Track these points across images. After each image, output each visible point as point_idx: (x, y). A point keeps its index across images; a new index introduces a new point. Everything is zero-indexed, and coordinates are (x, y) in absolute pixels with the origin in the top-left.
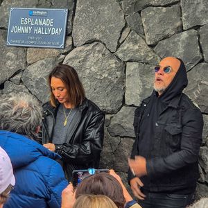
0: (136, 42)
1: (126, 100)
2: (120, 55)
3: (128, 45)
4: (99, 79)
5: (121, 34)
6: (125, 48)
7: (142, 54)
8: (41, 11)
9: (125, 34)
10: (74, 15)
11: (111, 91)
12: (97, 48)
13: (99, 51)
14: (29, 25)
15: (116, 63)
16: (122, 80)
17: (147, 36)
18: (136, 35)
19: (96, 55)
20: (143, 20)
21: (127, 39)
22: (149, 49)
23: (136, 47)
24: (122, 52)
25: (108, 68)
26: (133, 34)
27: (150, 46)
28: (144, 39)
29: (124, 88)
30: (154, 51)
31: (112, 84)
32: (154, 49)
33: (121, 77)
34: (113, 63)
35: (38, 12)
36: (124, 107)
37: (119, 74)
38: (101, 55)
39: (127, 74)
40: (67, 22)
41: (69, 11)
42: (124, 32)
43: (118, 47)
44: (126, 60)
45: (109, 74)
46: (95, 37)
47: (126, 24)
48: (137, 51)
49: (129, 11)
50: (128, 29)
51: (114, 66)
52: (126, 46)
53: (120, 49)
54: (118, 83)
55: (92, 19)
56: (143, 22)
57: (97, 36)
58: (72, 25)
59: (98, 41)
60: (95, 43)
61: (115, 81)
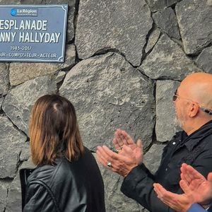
0: (168, 50)
1: (157, 135)
2: (147, 70)
3: (157, 55)
4: (118, 106)
5: (147, 39)
6: (154, 60)
7: (179, 68)
8: (28, 8)
9: (153, 39)
10: (76, 14)
11: (136, 122)
12: (113, 61)
13: (116, 65)
14: (12, 30)
15: (141, 81)
16: (151, 106)
17: (185, 42)
18: (169, 40)
19: (112, 70)
20: (179, 19)
21: (156, 46)
22: (189, 60)
23: (170, 59)
24: (149, 65)
25: (129, 89)
26: (164, 39)
27: (189, 56)
28: (182, 47)
29: (155, 118)
30: (195, 64)
31: (137, 113)
32: (196, 60)
33: (149, 102)
34: (136, 82)
35: (24, 11)
36: (154, 146)
37: (145, 97)
38: (118, 71)
39: (157, 97)
40: (67, 23)
41: (69, 7)
42: (151, 37)
43: (143, 59)
44: (156, 77)
45: (131, 98)
46: (108, 44)
47: (154, 24)
48: (172, 64)
49: (157, 6)
50: (157, 32)
51: (138, 85)
52: (154, 57)
53: (146, 61)
54: (145, 111)
55: (104, 19)
56: (179, 21)
57: (112, 43)
58: (75, 28)
59: (113, 50)
60: (110, 54)
61: (141, 107)
